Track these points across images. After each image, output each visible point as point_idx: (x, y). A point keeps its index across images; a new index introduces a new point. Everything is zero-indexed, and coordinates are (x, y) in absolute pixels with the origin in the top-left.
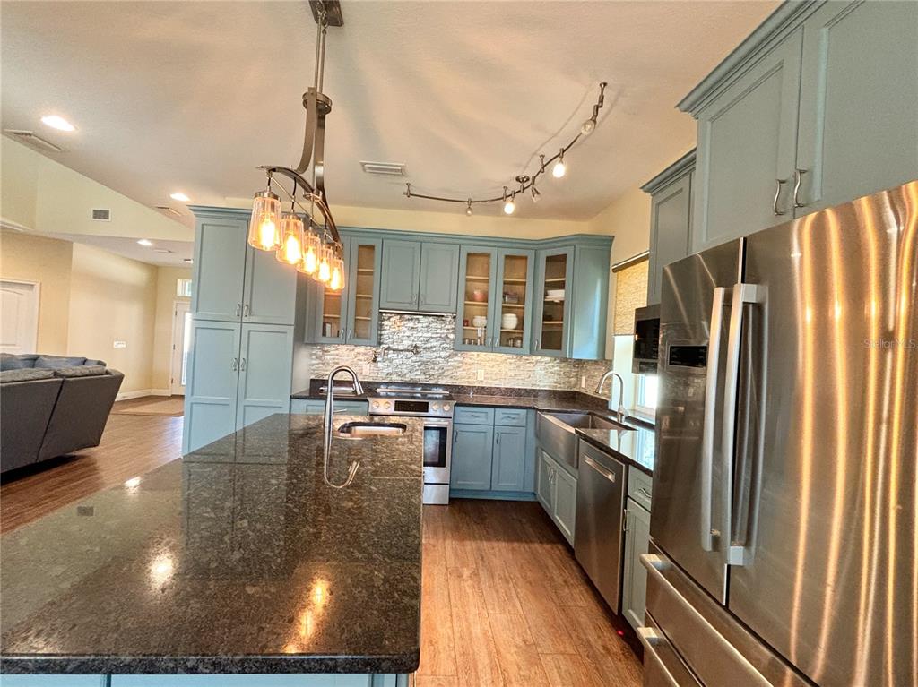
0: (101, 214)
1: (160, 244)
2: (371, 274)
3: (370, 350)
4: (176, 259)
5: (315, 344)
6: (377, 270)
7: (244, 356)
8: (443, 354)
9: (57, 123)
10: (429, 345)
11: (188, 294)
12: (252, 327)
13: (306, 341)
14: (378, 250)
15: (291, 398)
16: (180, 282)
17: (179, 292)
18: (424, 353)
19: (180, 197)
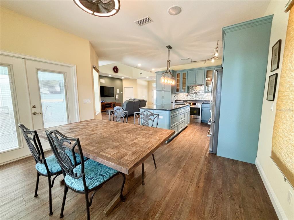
0: (141, 73)
1: (150, 77)
2: (185, 78)
3: (186, 94)
4: (152, 79)
5: (175, 93)
6: (186, 78)
7: (163, 96)
8: (203, 94)
9: (139, 65)
10: (199, 92)
11: (155, 86)
12: (165, 91)
13: (174, 93)
14: (187, 74)
15: (171, 103)
16: (153, 84)
17: (153, 86)
18: (198, 94)
19: (153, 70)
